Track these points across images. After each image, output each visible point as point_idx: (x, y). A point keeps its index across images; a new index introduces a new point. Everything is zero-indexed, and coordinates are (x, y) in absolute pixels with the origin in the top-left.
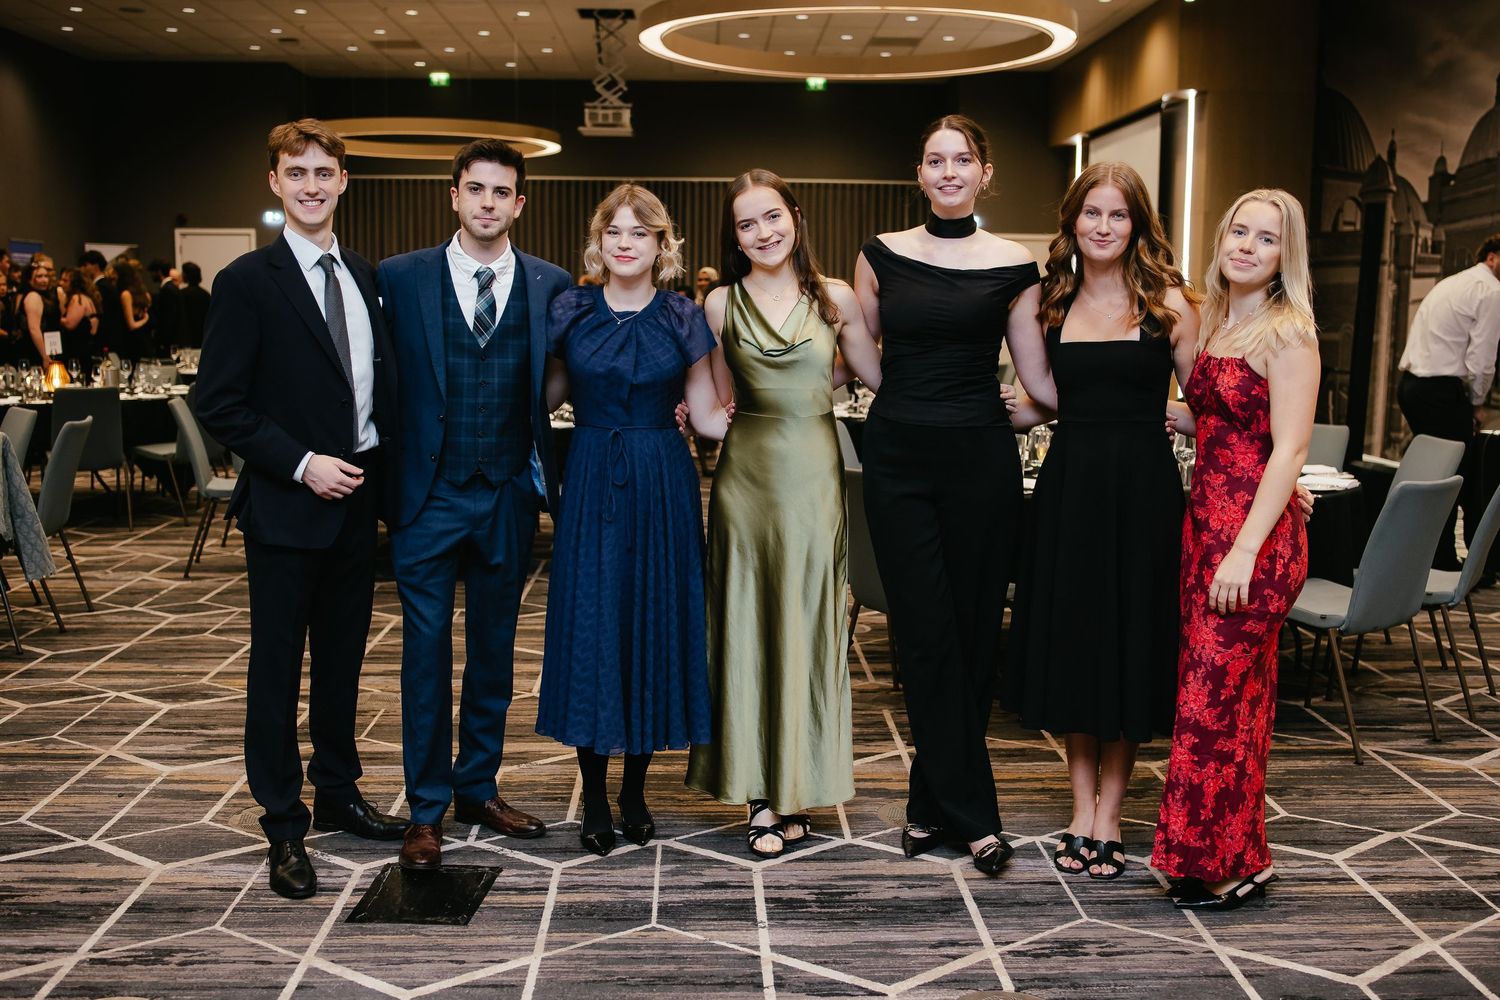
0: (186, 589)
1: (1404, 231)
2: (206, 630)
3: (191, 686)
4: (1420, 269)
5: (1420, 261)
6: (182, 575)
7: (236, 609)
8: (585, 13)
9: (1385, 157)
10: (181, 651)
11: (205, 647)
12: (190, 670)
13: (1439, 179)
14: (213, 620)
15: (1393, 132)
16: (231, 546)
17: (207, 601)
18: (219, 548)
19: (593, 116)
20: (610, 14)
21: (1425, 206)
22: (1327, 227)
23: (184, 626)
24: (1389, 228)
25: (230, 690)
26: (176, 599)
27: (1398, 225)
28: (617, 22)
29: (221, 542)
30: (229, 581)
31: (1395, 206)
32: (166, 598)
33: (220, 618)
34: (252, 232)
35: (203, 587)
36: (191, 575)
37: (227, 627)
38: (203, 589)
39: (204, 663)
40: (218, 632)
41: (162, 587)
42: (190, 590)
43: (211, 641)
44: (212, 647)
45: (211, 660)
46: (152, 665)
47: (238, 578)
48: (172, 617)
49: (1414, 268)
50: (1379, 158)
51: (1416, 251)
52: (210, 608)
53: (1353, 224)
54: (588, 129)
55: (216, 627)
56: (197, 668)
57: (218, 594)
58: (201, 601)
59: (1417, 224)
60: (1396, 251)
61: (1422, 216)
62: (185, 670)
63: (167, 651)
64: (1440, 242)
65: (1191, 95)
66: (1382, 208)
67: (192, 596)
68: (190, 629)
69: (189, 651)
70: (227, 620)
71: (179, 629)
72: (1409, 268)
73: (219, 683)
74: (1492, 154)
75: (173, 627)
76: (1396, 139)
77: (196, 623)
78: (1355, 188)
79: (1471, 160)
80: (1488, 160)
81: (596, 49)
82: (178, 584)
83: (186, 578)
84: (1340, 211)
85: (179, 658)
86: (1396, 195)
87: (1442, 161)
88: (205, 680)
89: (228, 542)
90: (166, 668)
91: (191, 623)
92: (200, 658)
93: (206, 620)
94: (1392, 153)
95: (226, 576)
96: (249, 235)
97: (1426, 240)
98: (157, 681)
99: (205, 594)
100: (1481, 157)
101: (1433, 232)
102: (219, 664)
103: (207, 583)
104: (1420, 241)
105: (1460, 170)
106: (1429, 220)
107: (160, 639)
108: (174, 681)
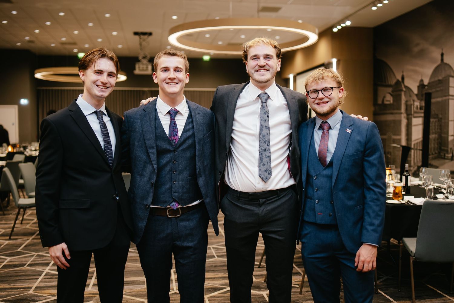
0: (11, 245)
1: (409, 103)
2: (25, 265)
3: (26, 295)
4: (416, 115)
5: (415, 112)
6: (8, 238)
7: (34, 253)
8: (136, 34)
9: (400, 79)
10: (17, 276)
11: (27, 273)
12: (23, 286)
13: (421, 86)
14: (27, 259)
15: (403, 72)
16: (24, 224)
17: (21, 250)
18: (20, 225)
19: (139, 67)
20: (144, 34)
21: (417, 95)
22: (380, 102)
23: (15, 263)
24: (403, 102)
25: (44, 297)
26: (8, 250)
27: (406, 101)
28: (146, 37)
29: (20, 222)
30: (28, 240)
31: (405, 95)
32: (4, 249)
33: (30, 258)
34: (16, 107)
35: (18, 243)
36: (12, 237)
37: (33, 262)
38: (18, 244)
39: (29, 282)
40: (30, 265)
41: (1, 244)
42: (13, 245)
43: (28, 270)
44: (30, 273)
45: (31, 281)
46: (6, 285)
47: (31, 238)
48: (9, 259)
49: (413, 114)
50: (398, 81)
51: (413, 109)
52: (23, 253)
53: (390, 101)
54: (137, 72)
55: (29, 263)
56: (26, 285)
57: (25, 246)
58: (19, 250)
59: (414, 101)
60: (406, 109)
61: (415, 98)
62: (21, 286)
63: (10, 276)
64: (423, 107)
65: (334, 61)
66: (400, 96)
67: (14, 247)
68: (18, 264)
69: (20, 276)
70: (32, 259)
71: (14, 265)
72: (411, 114)
73: (38, 293)
74: (440, 78)
75: (10, 263)
76: (405, 74)
77: (19, 261)
78: (390, 90)
79: (433, 80)
80: (439, 80)
81: (139, 46)
82: (7, 242)
83: (10, 239)
84: (384, 97)
85: (17, 280)
86: (405, 92)
87: (422, 81)
88: (31, 291)
89: (23, 222)
90: (12, 285)
91: (18, 261)
92: (26, 279)
93: (23, 259)
94: (403, 78)
95: (26, 238)
96: (15, 108)
97: (417, 106)
98: (10, 293)
99: (20, 247)
100: (436, 79)
101: (420, 103)
102: (35, 282)
103: (19, 241)
104: (415, 106)
105: (429, 83)
106: (418, 99)
107: (6, 270)
108: (18, 293)
